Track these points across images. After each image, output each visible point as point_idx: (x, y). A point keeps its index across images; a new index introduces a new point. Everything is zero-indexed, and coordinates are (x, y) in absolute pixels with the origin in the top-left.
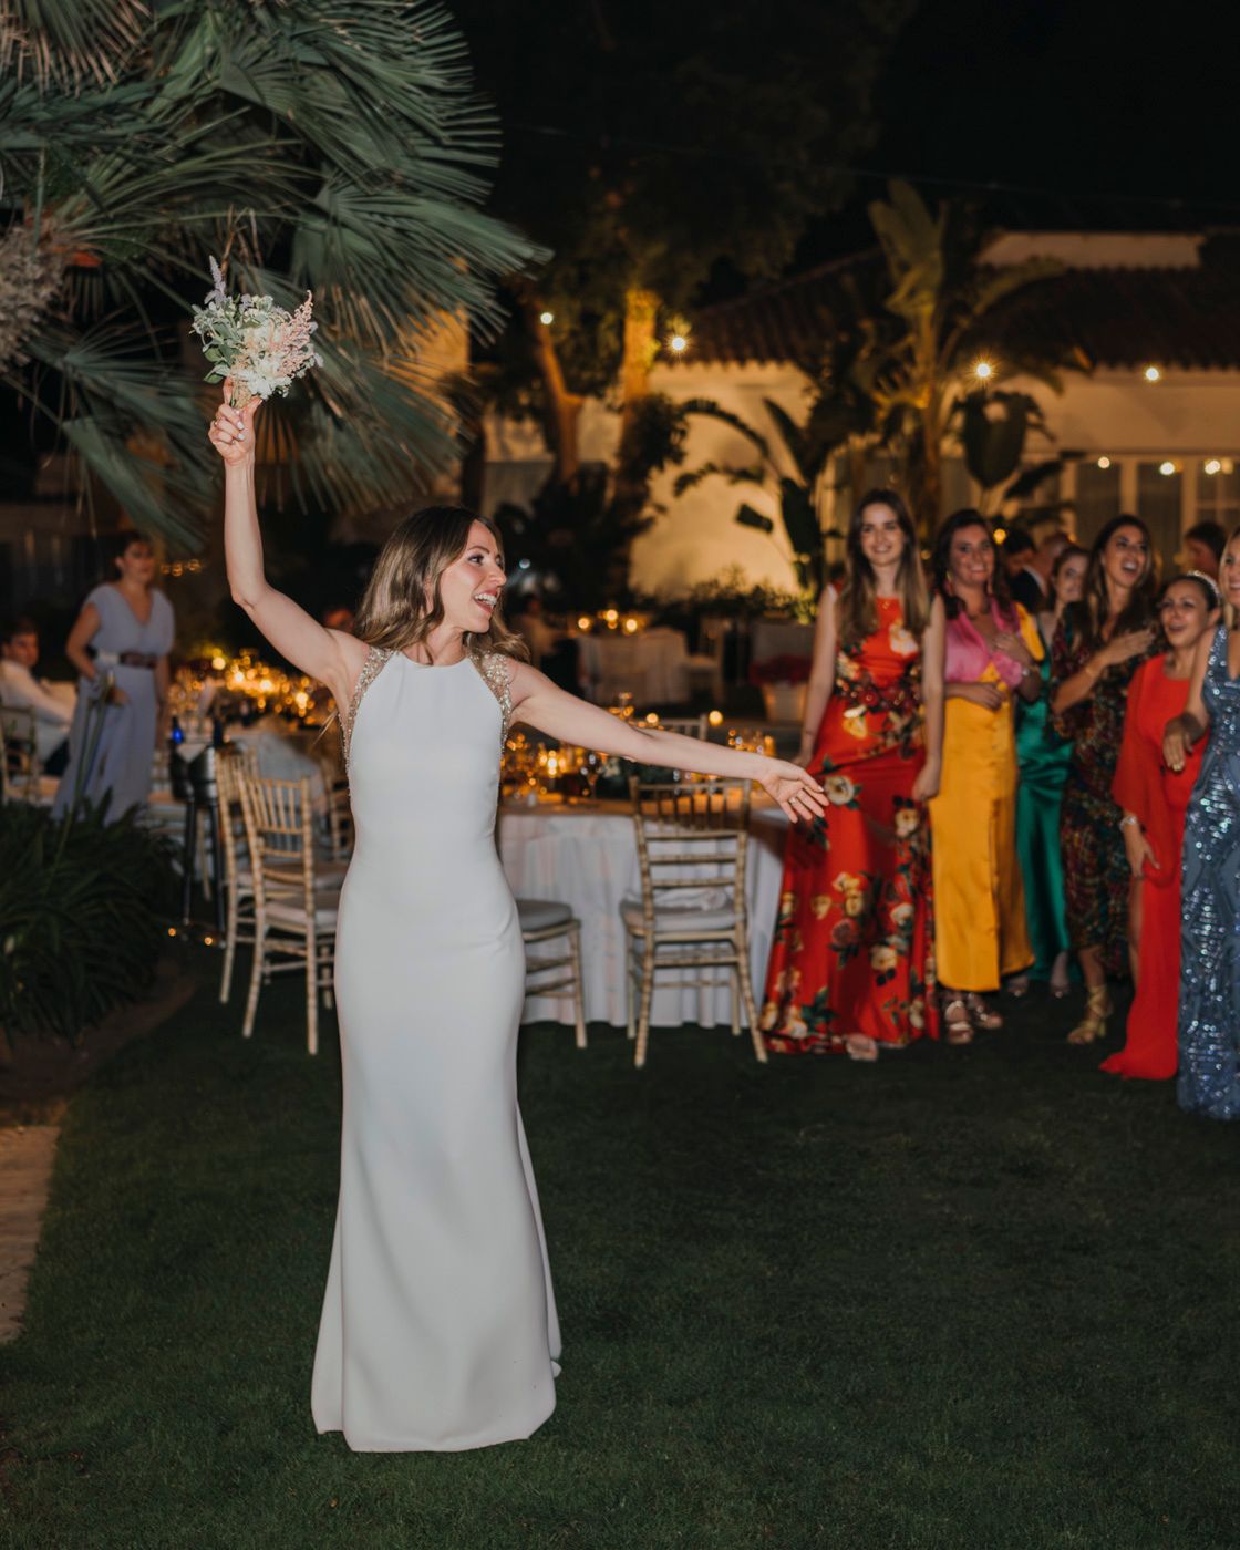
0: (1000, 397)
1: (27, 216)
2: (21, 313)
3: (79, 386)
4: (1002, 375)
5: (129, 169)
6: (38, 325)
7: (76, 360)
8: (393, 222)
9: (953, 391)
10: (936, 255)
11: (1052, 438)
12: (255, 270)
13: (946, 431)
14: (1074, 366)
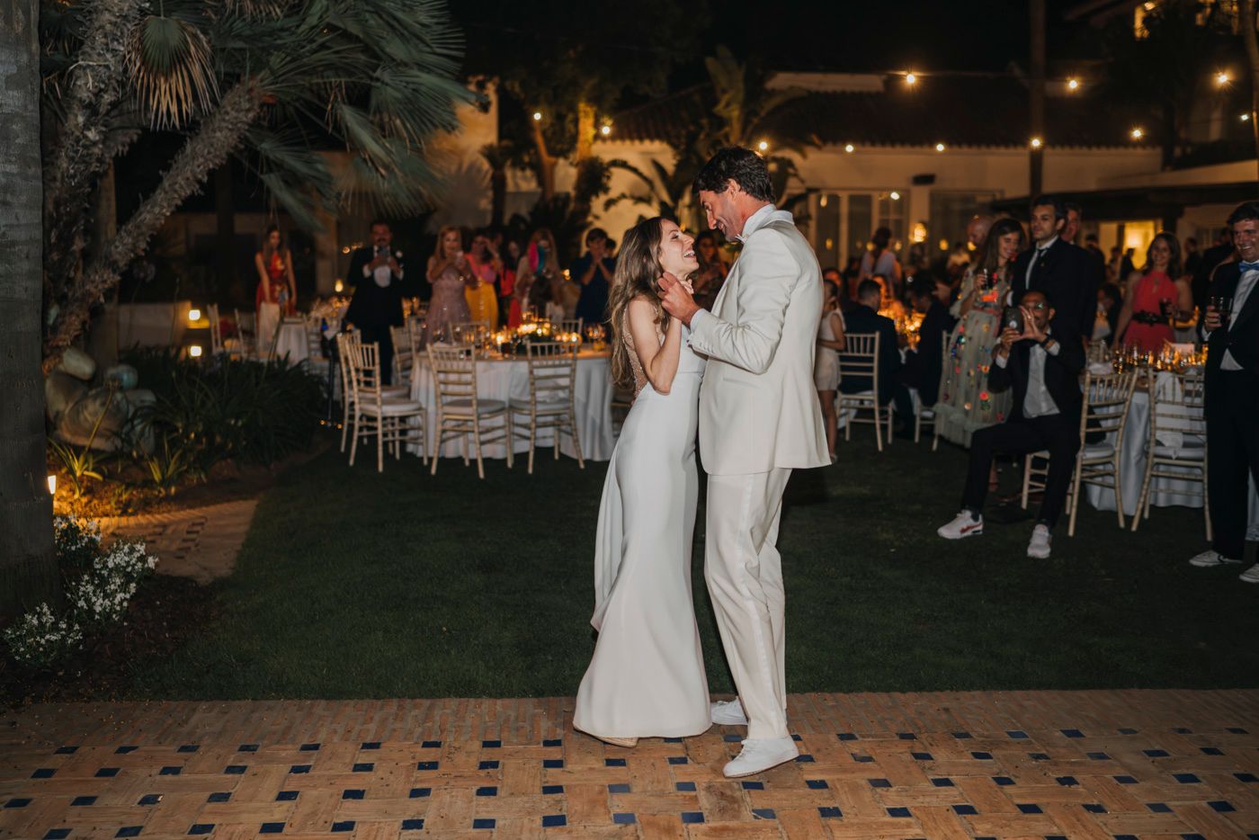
0: (775, 160)
1: (242, 79)
2: (239, 125)
3: (267, 158)
4: (773, 149)
5: (288, 59)
6: (248, 130)
7: (267, 147)
8: (411, 86)
10: (741, 85)
11: (802, 181)
12: (344, 107)
14: (812, 144)
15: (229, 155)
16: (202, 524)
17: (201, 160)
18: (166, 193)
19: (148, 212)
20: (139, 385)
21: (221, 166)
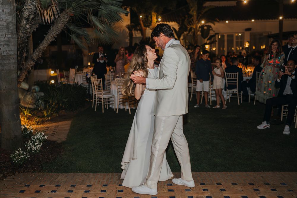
0: (206, 26)
1: (65, 10)
2: (65, 22)
3: (72, 30)
4: (206, 23)
5: (77, 4)
6: (67, 23)
7: (72, 28)
8: (110, 10)
9: (199, 25)
10: (196, 6)
11: (214, 31)
12: (92, 16)
13: (198, 31)
14: (217, 21)
15: (62, 30)
16: (58, 127)
17: (55, 32)
18: (46, 41)
19: (42, 46)
20: (40, 91)
21: (60, 33)
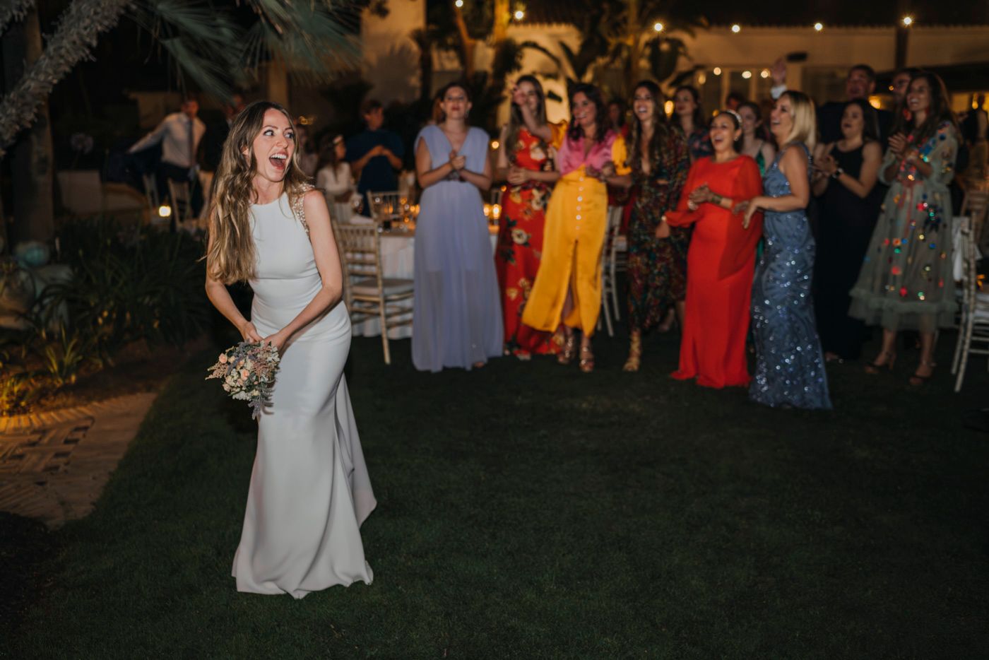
3: (162, 19)
4: (667, 30)
9: (645, 37)
11: (690, 59)
14: (700, 25)
15: (121, 17)
17: (88, 21)
18: (51, 58)
19: (33, 79)
21: (113, 30)
